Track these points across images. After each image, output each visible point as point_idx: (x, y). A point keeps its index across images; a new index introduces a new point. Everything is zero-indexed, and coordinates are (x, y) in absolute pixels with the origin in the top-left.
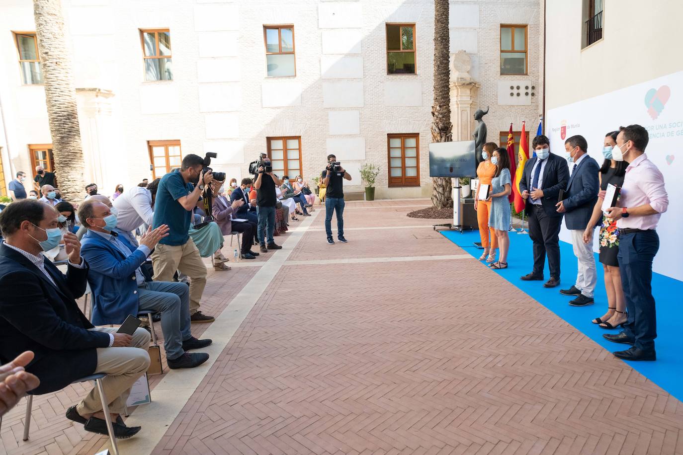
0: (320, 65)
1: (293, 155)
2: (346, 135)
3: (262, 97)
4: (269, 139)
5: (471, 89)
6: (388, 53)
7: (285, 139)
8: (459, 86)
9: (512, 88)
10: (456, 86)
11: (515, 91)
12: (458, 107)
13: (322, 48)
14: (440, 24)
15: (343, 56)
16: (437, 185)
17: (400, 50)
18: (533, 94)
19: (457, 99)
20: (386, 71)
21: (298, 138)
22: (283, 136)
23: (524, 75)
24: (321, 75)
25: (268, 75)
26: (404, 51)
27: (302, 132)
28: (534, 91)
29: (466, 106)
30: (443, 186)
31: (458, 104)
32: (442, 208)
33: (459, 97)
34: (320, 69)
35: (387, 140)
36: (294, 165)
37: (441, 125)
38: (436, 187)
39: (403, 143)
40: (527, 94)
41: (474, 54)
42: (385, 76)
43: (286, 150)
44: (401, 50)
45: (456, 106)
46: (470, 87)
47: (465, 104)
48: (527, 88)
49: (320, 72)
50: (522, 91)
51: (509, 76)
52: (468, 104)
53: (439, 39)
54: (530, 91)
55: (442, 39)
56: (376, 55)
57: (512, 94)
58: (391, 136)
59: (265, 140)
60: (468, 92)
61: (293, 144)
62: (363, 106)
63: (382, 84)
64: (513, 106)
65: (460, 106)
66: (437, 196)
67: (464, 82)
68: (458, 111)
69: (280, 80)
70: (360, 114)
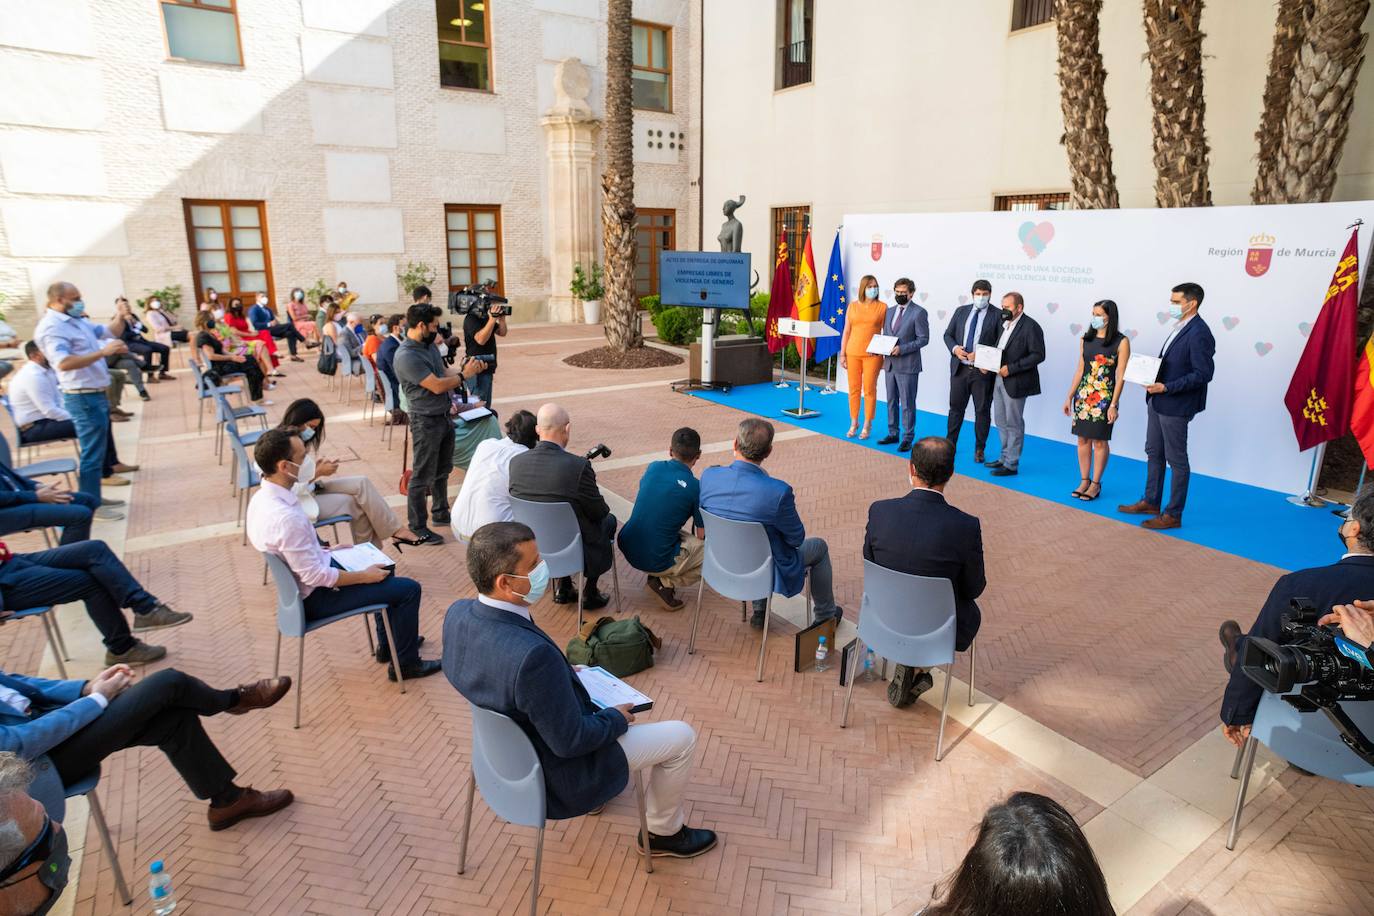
0: (301, 51)
1: (248, 240)
2: (365, 203)
3: (161, 105)
4: (188, 204)
5: (592, 132)
6: (441, 43)
7: (226, 205)
8: (574, 124)
9: (650, 133)
10: (569, 124)
11: (655, 139)
12: (571, 162)
13: (302, 14)
14: (619, 33)
15: (351, 37)
16: (616, 311)
17: (460, 40)
18: (681, 147)
19: (570, 146)
20: (439, 81)
21: (259, 204)
22: (222, 197)
23: (666, 112)
24: (303, 72)
25: (172, 55)
26: (469, 43)
27: (267, 192)
28: (682, 142)
29: (585, 160)
30: (627, 313)
31: (571, 157)
32: (627, 349)
33: (573, 144)
34: (301, 58)
35: (443, 215)
36: (251, 261)
37: (622, 210)
38: (615, 314)
39: (471, 222)
40: (672, 145)
41: (592, 67)
42: (436, 89)
43: (229, 229)
44: (464, 42)
45: (567, 160)
46: (592, 127)
47: (584, 157)
48: (672, 135)
49: (302, 65)
50: (666, 140)
51: (645, 112)
52: (588, 157)
53: (619, 59)
54: (676, 141)
55: (624, 60)
56: (418, 45)
57: (650, 144)
58: (450, 208)
59: (180, 205)
60: (588, 135)
61: (245, 217)
62: (395, 146)
63: (431, 105)
64: (652, 165)
65: (574, 160)
66: (619, 328)
67: (581, 118)
68: (571, 167)
69: (207, 70)
70: (391, 162)
